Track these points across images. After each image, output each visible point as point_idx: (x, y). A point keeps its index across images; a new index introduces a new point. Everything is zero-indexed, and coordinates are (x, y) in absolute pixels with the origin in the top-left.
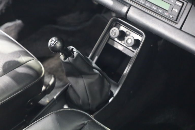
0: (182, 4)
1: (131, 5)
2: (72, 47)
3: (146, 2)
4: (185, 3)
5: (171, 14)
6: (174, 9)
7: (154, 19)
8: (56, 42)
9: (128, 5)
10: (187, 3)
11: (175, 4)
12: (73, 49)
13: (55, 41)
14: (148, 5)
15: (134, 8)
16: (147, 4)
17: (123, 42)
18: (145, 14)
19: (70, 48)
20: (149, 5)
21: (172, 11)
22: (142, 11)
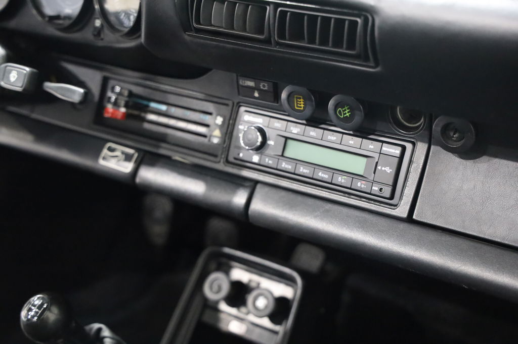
0: (400, 148)
1: (256, 182)
2: (96, 326)
3: (296, 164)
4: (409, 146)
5: (374, 182)
6: (379, 168)
7: (329, 206)
8: (45, 306)
9: (247, 184)
10: (414, 144)
11: (380, 153)
12: (100, 330)
13: (42, 304)
14: (305, 171)
15: (267, 189)
16: (302, 168)
17: (243, 309)
18: (300, 198)
19: (91, 329)
20: (308, 171)
21: (374, 173)
22: (290, 193)
